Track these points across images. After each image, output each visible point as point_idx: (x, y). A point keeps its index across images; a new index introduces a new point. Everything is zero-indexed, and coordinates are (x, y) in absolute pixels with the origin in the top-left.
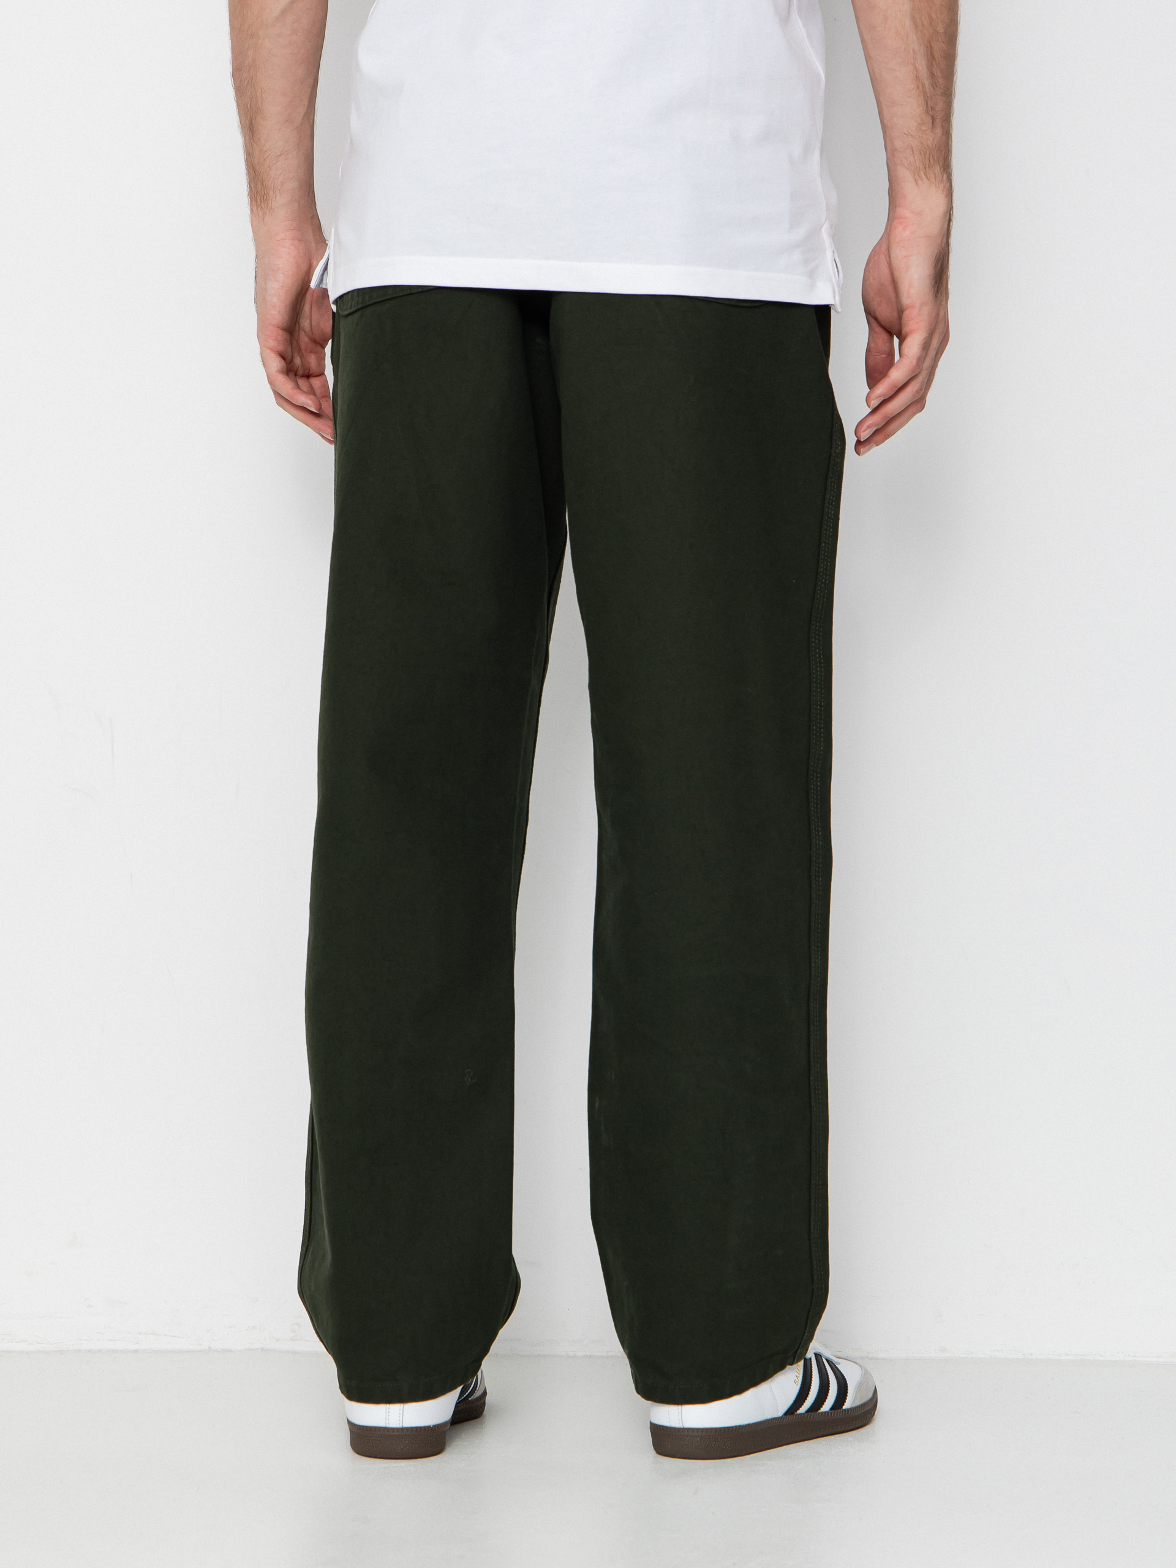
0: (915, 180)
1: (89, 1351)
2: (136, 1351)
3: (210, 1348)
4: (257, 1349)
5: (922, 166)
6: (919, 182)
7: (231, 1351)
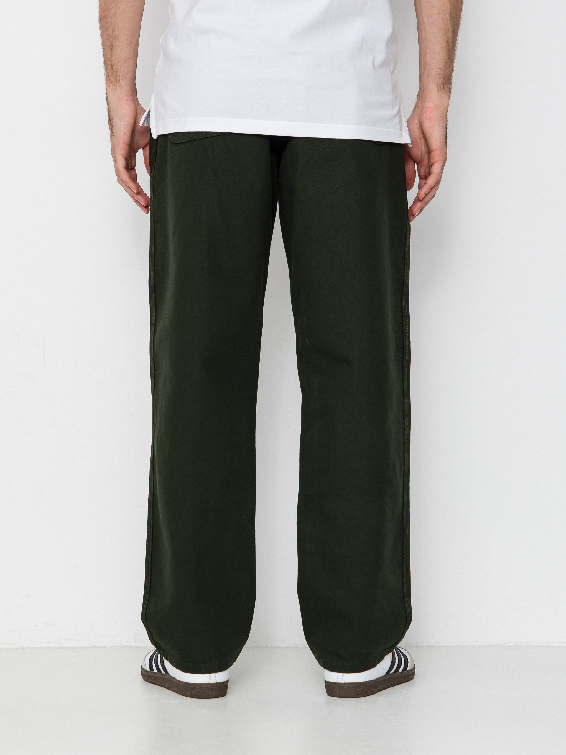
0: (438, 90)
1: (36, 648)
2: (59, 648)
3: (95, 646)
4: (117, 646)
5: (442, 84)
6: (440, 91)
7: (105, 647)
